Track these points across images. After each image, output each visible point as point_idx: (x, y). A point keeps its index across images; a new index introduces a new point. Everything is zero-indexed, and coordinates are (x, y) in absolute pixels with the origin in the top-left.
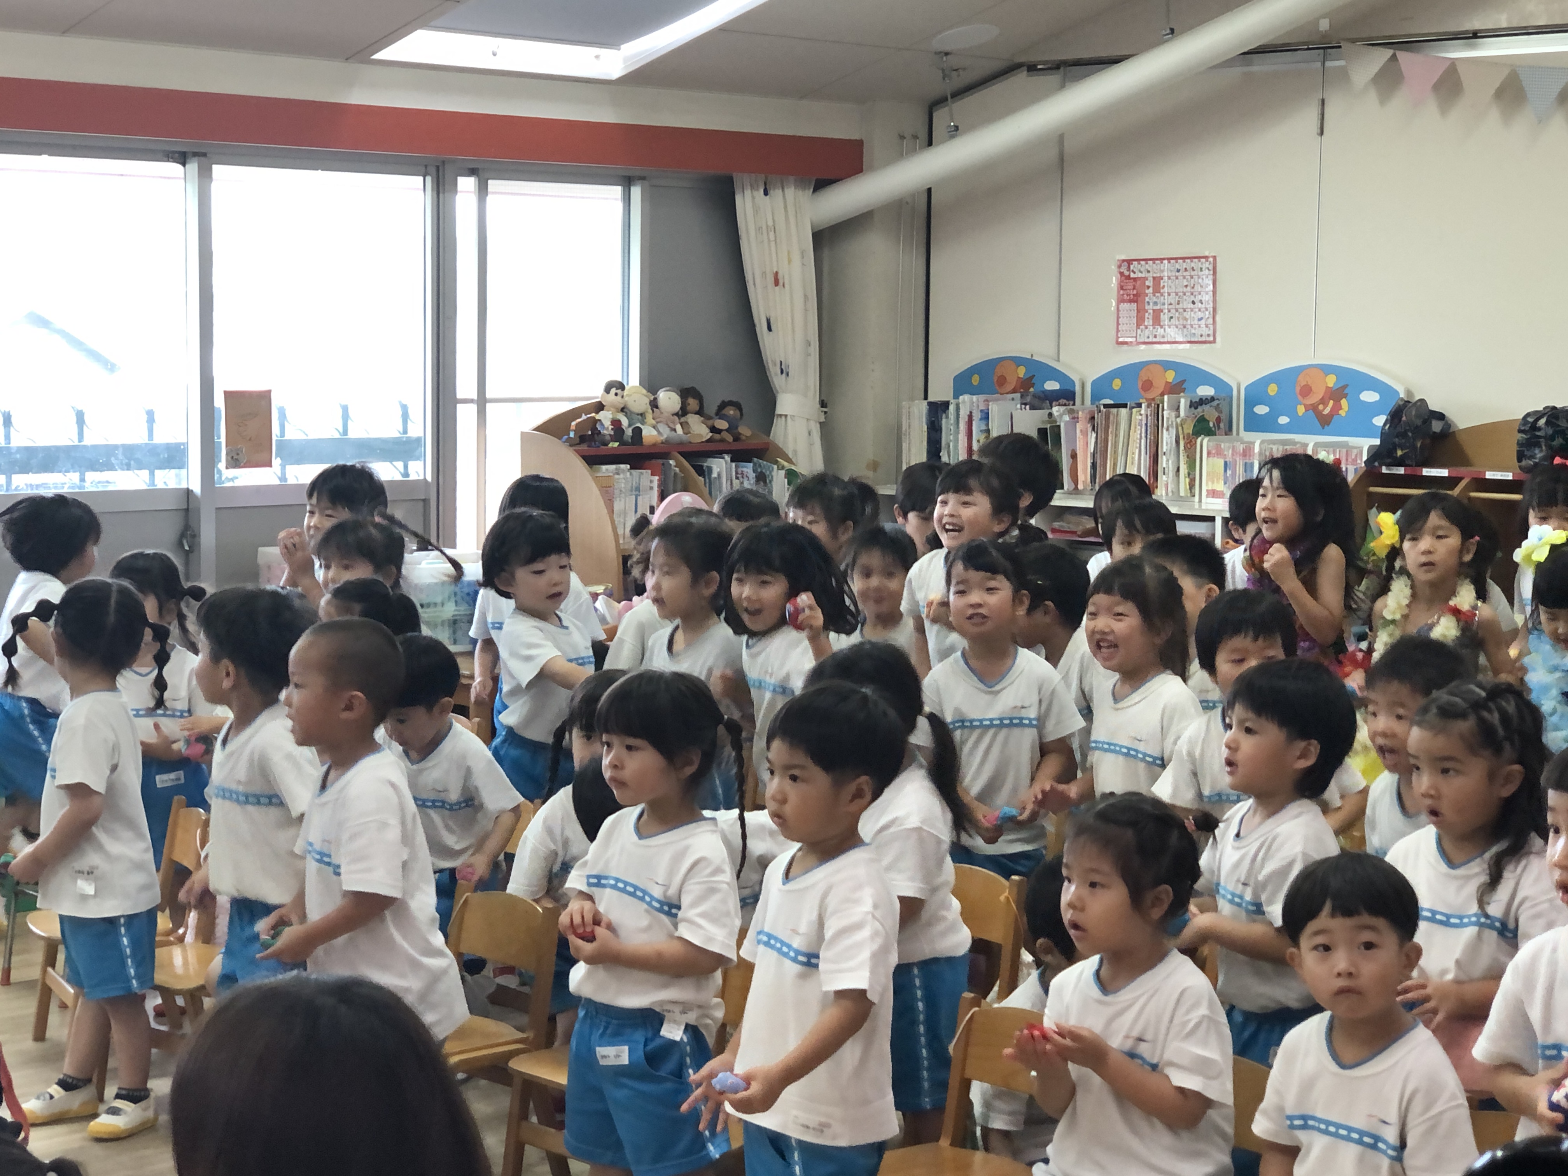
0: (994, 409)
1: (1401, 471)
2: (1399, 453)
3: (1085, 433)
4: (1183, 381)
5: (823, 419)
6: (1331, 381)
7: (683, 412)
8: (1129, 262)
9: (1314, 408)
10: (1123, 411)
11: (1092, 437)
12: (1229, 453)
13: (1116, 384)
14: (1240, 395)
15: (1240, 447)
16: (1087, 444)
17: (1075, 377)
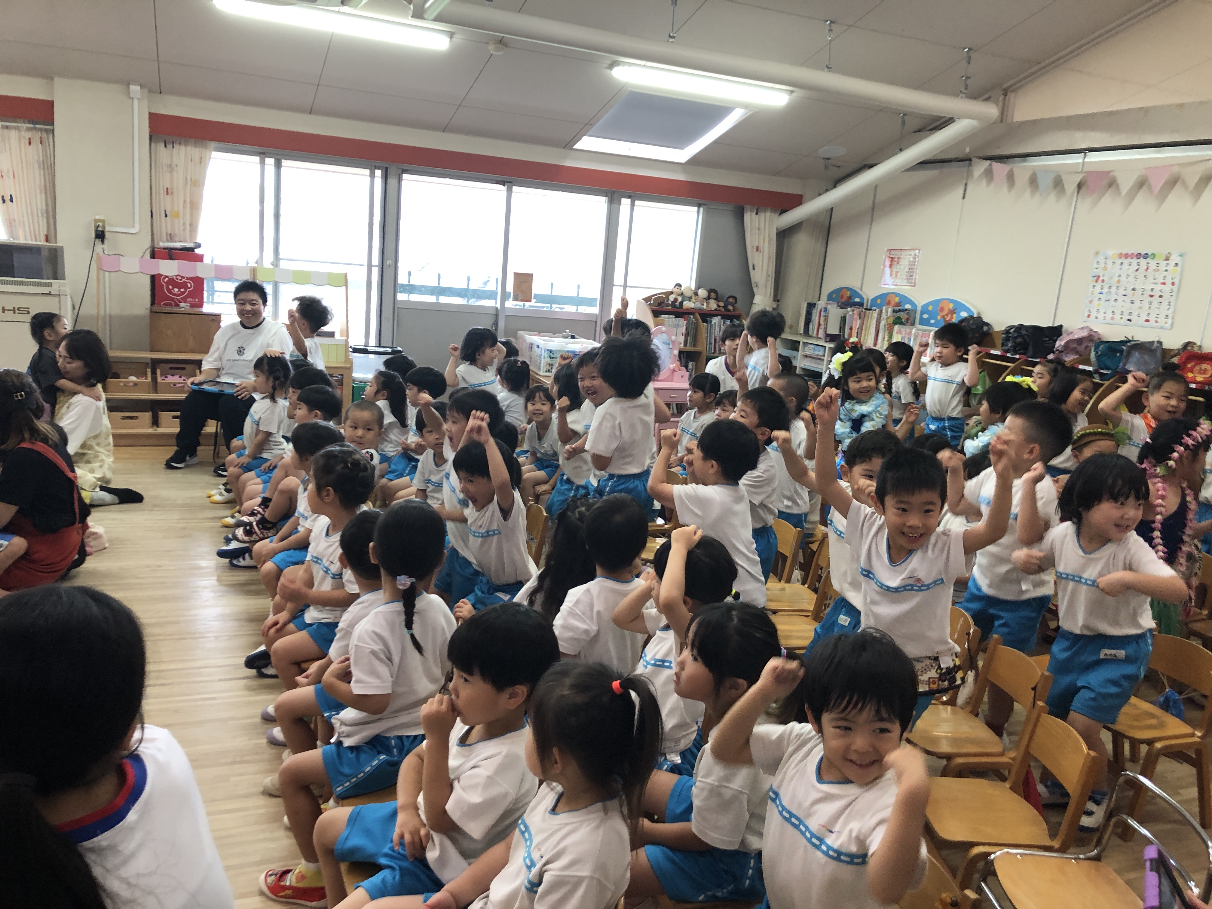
3: (856, 320)
4: (901, 302)
6: (951, 306)
7: (708, 298)
8: (891, 250)
9: (943, 317)
10: (871, 312)
11: (859, 321)
12: (904, 333)
13: (879, 301)
14: (919, 309)
15: (908, 331)
16: (857, 324)
17: (865, 297)
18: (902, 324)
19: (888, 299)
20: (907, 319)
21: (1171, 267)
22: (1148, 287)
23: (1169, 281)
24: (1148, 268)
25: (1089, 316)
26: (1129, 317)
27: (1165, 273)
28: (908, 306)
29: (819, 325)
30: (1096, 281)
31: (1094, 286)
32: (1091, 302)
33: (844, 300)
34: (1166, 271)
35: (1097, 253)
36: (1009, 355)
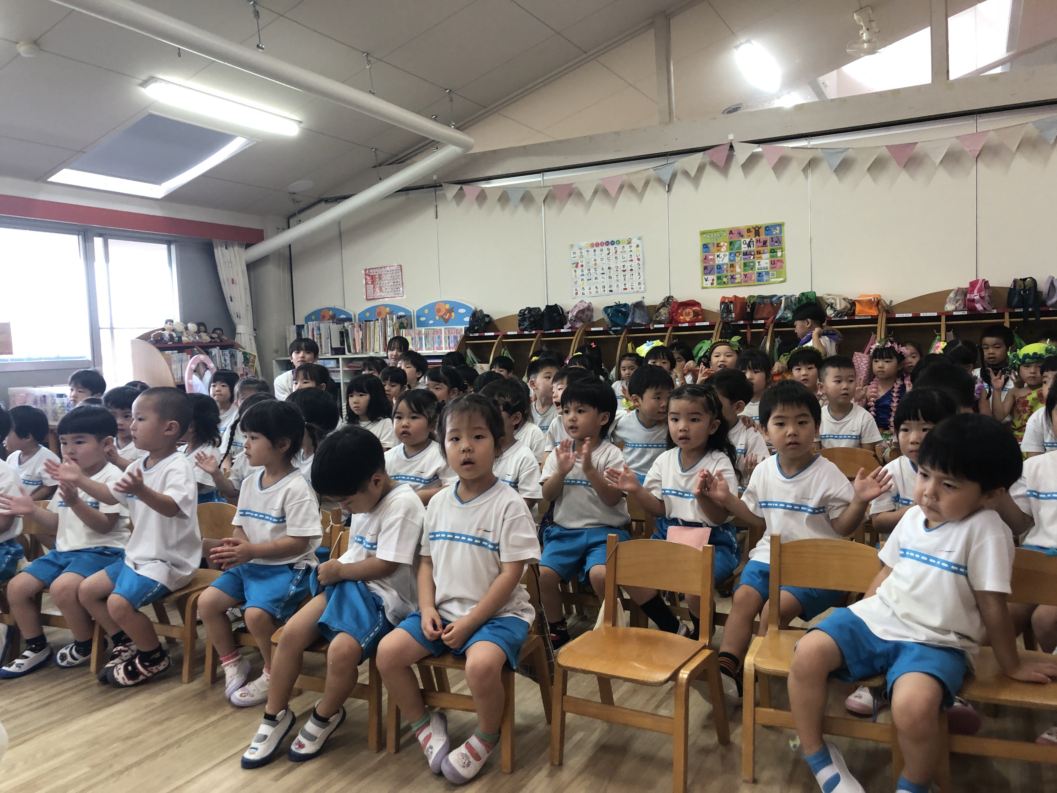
0: (322, 325)
1: (477, 335)
2: (476, 328)
3: (358, 332)
4: (393, 312)
5: (255, 335)
6: (448, 306)
7: (198, 332)
8: (369, 269)
9: (442, 316)
10: (372, 323)
11: (361, 333)
12: (413, 334)
13: (369, 314)
14: (414, 314)
16: (359, 335)
17: (351, 313)
18: (404, 328)
19: (377, 311)
20: (407, 323)
21: (634, 248)
22: (620, 265)
23: (634, 258)
24: (616, 252)
25: (577, 294)
26: (610, 289)
27: (631, 253)
28: (403, 314)
30: (577, 267)
31: (575, 271)
32: (576, 283)
33: (332, 317)
34: (631, 251)
35: (572, 246)
36: (526, 332)
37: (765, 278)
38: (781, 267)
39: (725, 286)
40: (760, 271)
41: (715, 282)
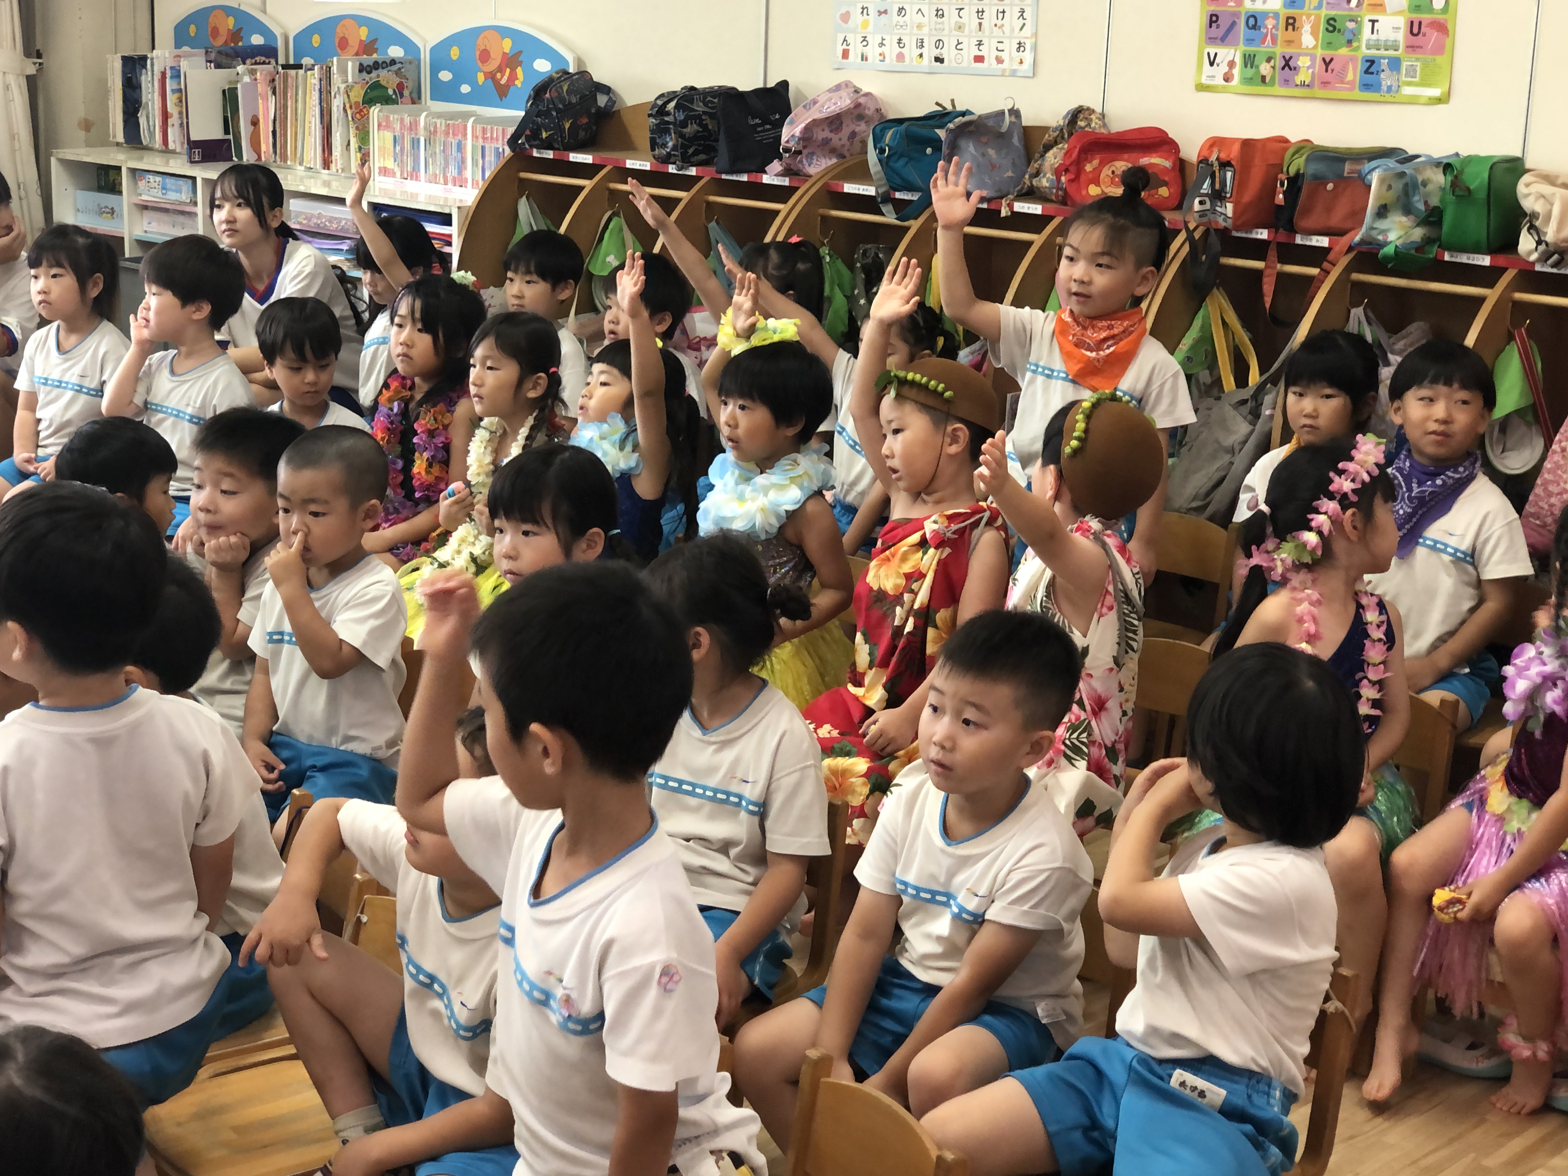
0: (185, 66)
1: (550, 154)
2: (544, 135)
3: (264, 97)
4: (375, 41)
6: (507, 45)
9: (492, 76)
10: (299, 72)
11: (272, 101)
12: (397, 126)
13: (316, 40)
14: (425, 57)
15: (407, 120)
16: (267, 109)
17: (277, 32)
18: (387, 100)
19: (340, 31)
20: (400, 87)
25: (845, 54)
26: (936, 52)
28: (396, 52)
29: (165, 116)
32: (845, 17)
33: (219, 42)
36: (672, 169)
37: (1386, 79)
38: (1439, 49)
39: (1262, 89)
40: (1373, 52)
41: (1236, 71)
